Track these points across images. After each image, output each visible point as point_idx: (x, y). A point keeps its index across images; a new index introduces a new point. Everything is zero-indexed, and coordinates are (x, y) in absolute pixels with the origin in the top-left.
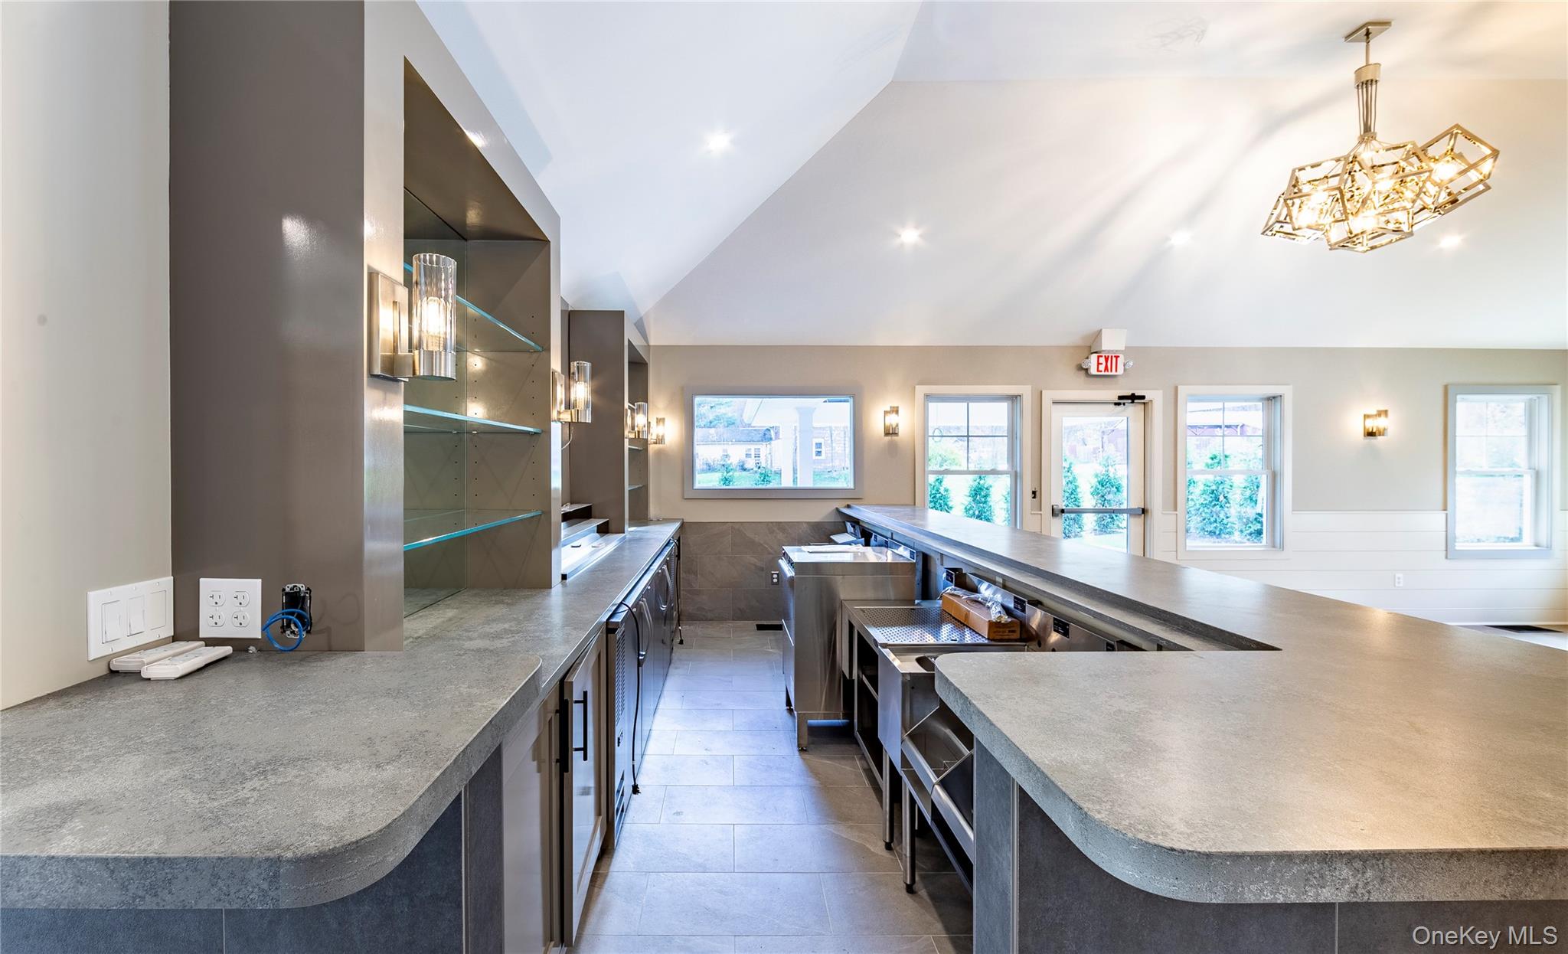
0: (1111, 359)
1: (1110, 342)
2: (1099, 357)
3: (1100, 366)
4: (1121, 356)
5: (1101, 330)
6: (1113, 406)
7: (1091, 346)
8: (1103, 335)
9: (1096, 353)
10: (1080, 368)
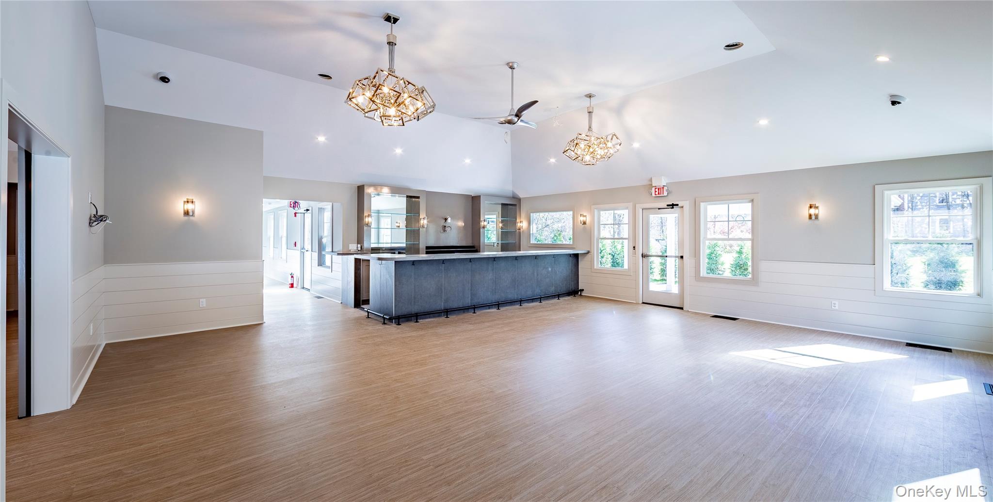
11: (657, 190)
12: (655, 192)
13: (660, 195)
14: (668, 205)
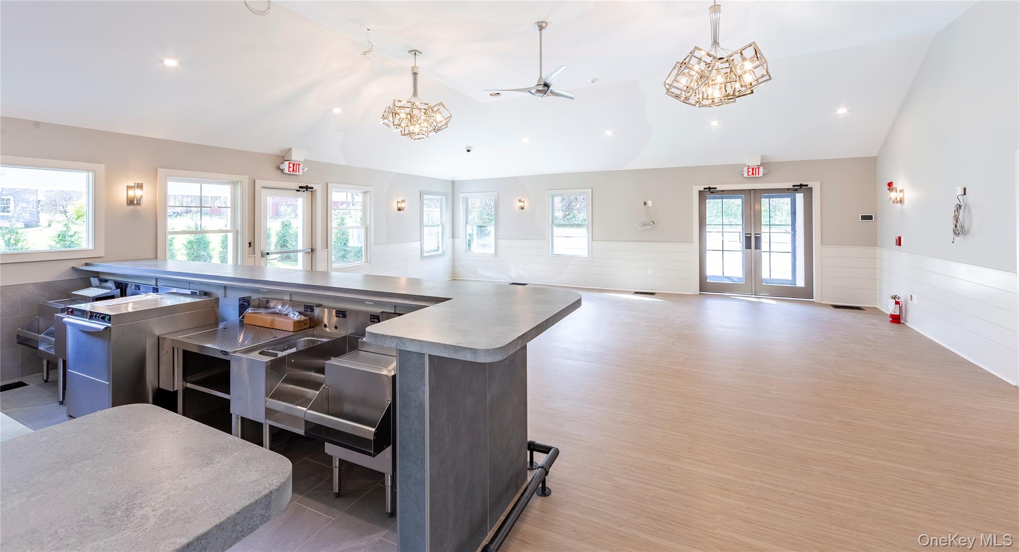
0: (295, 166)
1: (296, 156)
2: (289, 163)
3: (290, 169)
4: (301, 164)
5: (291, 149)
6: (296, 191)
7: (284, 157)
8: (293, 152)
9: (288, 160)
10: (278, 168)
11: (291, 165)
12: (289, 167)
13: (295, 173)
14: (301, 187)
